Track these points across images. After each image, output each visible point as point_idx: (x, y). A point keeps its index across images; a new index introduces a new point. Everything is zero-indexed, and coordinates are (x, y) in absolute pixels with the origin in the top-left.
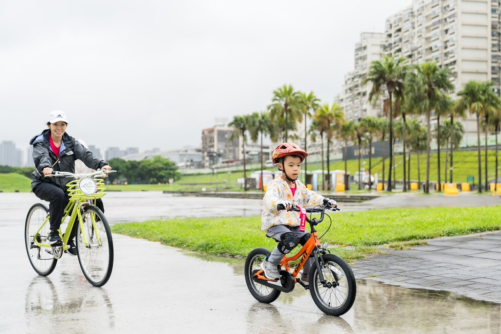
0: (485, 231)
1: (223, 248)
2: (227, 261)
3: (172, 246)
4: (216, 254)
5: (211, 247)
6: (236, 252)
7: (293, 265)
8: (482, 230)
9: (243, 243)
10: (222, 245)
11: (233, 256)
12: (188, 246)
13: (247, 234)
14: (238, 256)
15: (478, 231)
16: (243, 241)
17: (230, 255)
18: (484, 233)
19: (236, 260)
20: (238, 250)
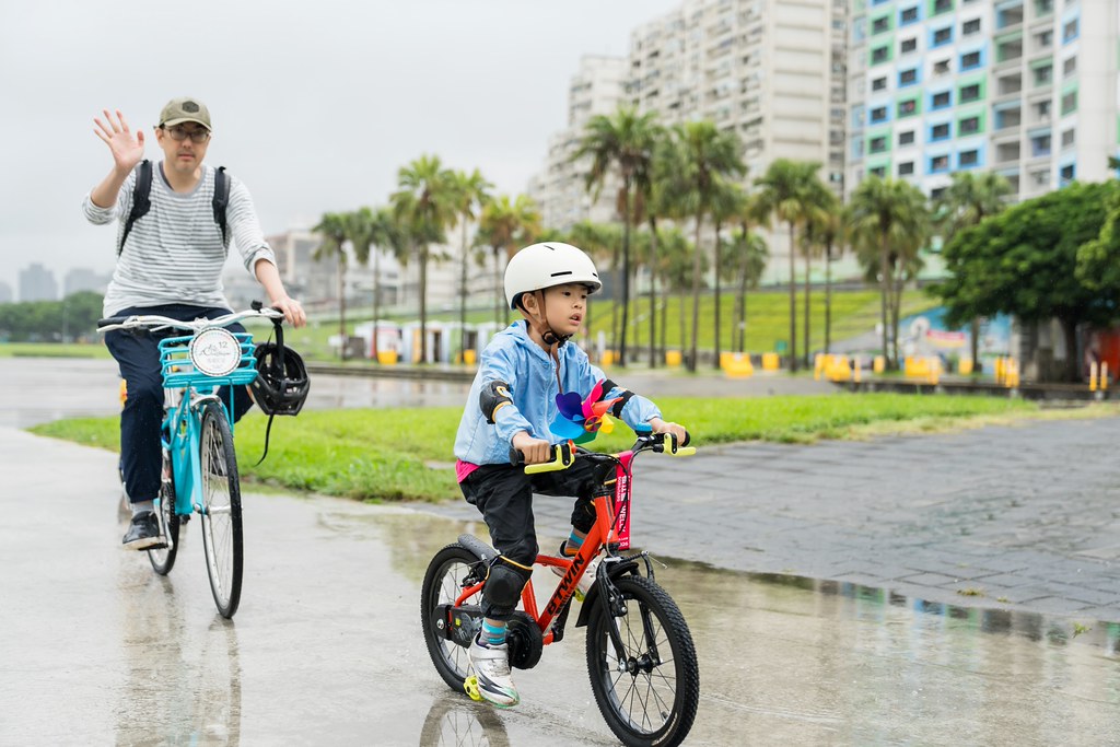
0: (733, 440)
6: (269, 473)
8: (728, 439)
9: (286, 459)
11: (262, 481)
13: (298, 441)
14: (271, 481)
15: (722, 441)
18: (732, 445)
19: (267, 488)
20: (274, 470)
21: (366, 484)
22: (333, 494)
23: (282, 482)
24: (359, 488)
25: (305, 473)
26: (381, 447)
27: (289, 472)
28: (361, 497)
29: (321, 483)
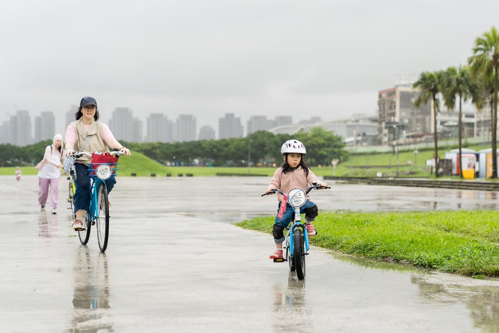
1: (385, 251)
2: (391, 267)
3: (322, 246)
4: (376, 258)
5: (371, 249)
6: (401, 255)
7: (472, 273)
9: (412, 245)
10: (384, 247)
11: (397, 261)
12: (342, 247)
13: (419, 234)
14: (403, 261)
16: (412, 242)
17: (394, 260)
19: (401, 266)
20: (405, 253)
21: (473, 264)
22: (448, 271)
23: (411, 262)
24: (467, 268)
25: (428, 256)
26: (479, 239)
27: (416, 255)
28: (470, 274)
29: (440, 263)
